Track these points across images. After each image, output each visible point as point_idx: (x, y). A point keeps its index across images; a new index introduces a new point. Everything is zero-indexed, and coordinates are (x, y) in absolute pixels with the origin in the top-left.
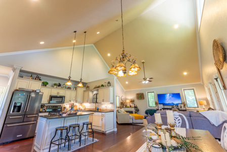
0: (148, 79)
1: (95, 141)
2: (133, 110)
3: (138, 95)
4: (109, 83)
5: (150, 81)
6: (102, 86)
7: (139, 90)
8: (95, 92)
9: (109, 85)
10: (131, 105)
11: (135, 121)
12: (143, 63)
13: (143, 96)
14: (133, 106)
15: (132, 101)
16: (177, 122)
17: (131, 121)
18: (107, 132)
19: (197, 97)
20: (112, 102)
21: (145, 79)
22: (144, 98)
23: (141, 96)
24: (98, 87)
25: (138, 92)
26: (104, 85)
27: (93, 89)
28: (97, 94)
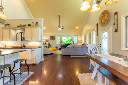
0: (61, 27)
1: (30, 74)
2: (47, 46)
3: (51, 37)
4: (37, 23)
5: (63, 29)
6: (29, 25)
7: (52, 34)
8: (19, 31)
9: (37, 25)
10: (46, 43)
11: (52, 52)
12: (59, 16)
13: (54, 38)
14: (48, 44)
15: (47, 41)
16: (93, 51)
17: (50, 53)
18: (37, 63)
19: (78, 39)
20: (40, 40)
21: (59, 27)
22: (54, 39)
23: (53, 38)
24: (24, 26)
25: (51, 35)
26: (31, 25)
27: (16, 28)
28: (21, 33)
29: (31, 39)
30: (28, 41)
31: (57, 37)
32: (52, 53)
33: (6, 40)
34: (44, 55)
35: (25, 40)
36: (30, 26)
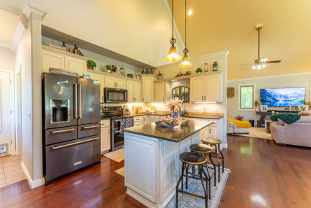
4: (215, 65)
6: (199, 70)
8: (176, 84)
9: (215, 69)
11: (237, 130)
13: (233, 92)
17: (231, 131)
22: (233, 96)
24: (188, 74)
26: (203, 69)
27: (173, 79)
28: (180, 87)
29: (204, 98)
30: (194, 103)
31: (242, 88)
32: (235, 132)
33: (159, 101)
34: (229, 135)
35: (191, 100)
36: (201, 71)
